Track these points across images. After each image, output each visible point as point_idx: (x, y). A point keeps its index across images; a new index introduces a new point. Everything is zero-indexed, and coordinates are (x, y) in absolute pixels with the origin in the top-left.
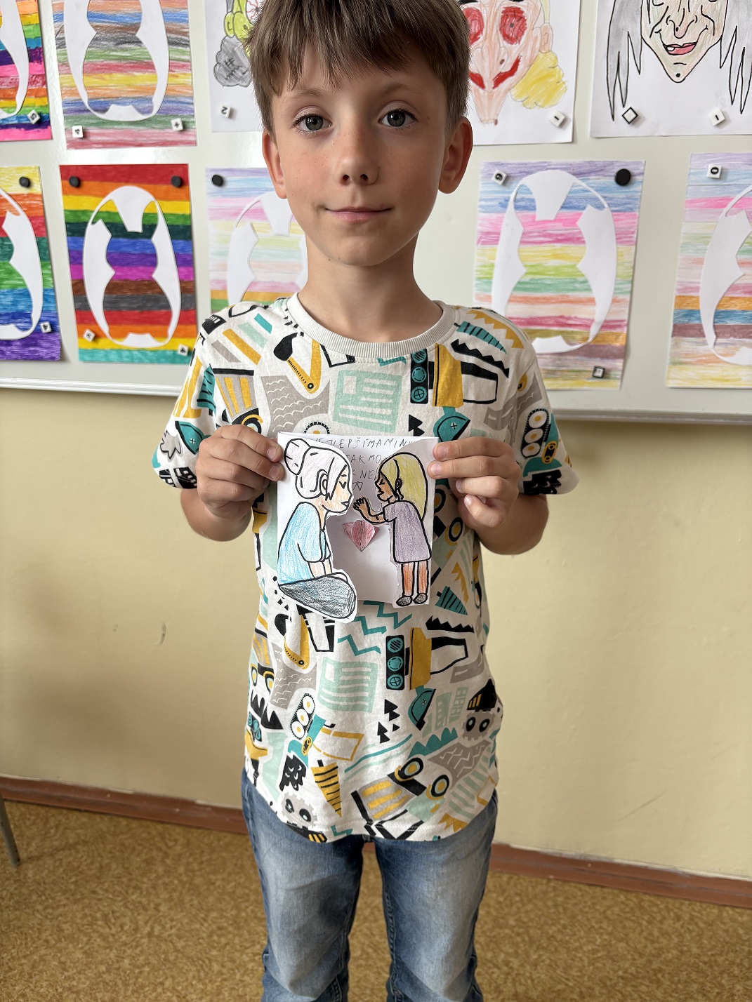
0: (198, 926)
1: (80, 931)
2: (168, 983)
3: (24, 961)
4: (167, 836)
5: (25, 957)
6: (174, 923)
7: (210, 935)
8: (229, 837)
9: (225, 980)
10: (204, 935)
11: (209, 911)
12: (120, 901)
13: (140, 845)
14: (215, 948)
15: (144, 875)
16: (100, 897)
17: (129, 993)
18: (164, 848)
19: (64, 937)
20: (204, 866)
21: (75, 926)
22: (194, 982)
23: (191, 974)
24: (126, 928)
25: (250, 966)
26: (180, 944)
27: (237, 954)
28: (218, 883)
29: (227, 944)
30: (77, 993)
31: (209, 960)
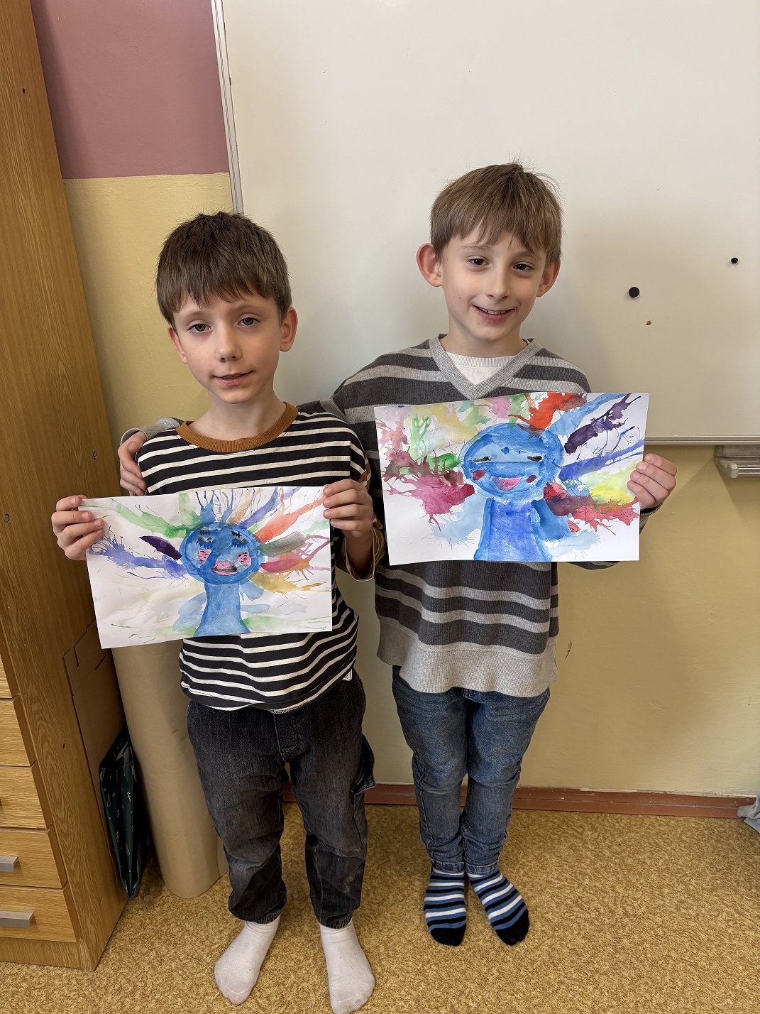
0: (662, 902)
1: (566, 919)
2: (673, 954)
3: (538, 953)
4: (570, 822)
5: (537, 948)
6: (639, 902)
7: (678, 910)
8: (625, 819)
9: (718, 946)
10: (672, 909)
11: (660, 888)
12: (578, 887)
13: (554, 834)
14: (690, 919)
15: (579, 861)
16: (558, 885)
17: (648, 968)
18: (576, 834)
19: (555, 926)
20: (623, 847)
21: (557, 915)
22: (695, 951)
23: (687, 945)
24: (602, 911)
25: (730, 931)
26: (658, 920)
27: (712, 923)
28: (648, 863)
29: (698, 915)
30: (605, 973)
31: (693, 930)
